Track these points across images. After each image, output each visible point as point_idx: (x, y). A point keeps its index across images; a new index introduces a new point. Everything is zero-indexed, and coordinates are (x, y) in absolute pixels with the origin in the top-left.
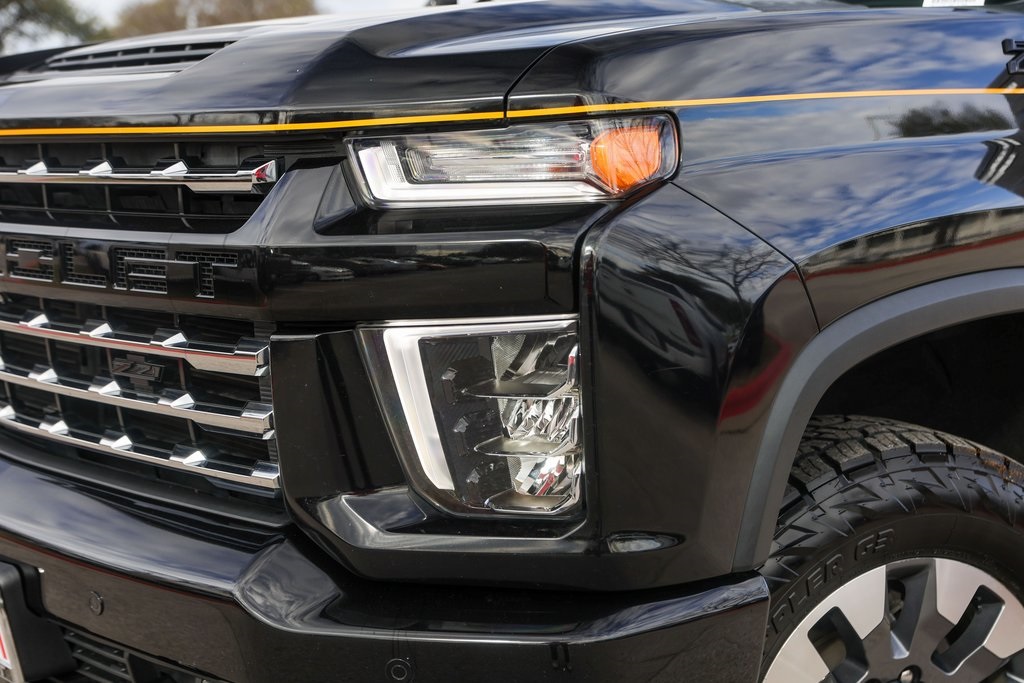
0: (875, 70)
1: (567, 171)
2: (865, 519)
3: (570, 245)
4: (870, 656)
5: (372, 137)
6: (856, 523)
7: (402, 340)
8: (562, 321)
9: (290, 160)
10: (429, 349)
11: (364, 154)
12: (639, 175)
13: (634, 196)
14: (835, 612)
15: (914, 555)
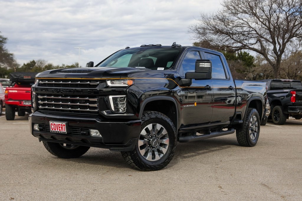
0: (157, 76)
1: (124, 84)
2: (151, 119)
3: (126, 90)
4: (151, 133)
5: (108, 80)
6: (150, 119)
7: (111, 97)
8: (125, 96)
9: (101, 82)
10: (113, 98)
11: (108, 81)
12: (131, 84)
13: (131, 86)
14: (147, 127)
15: (154, 123)
